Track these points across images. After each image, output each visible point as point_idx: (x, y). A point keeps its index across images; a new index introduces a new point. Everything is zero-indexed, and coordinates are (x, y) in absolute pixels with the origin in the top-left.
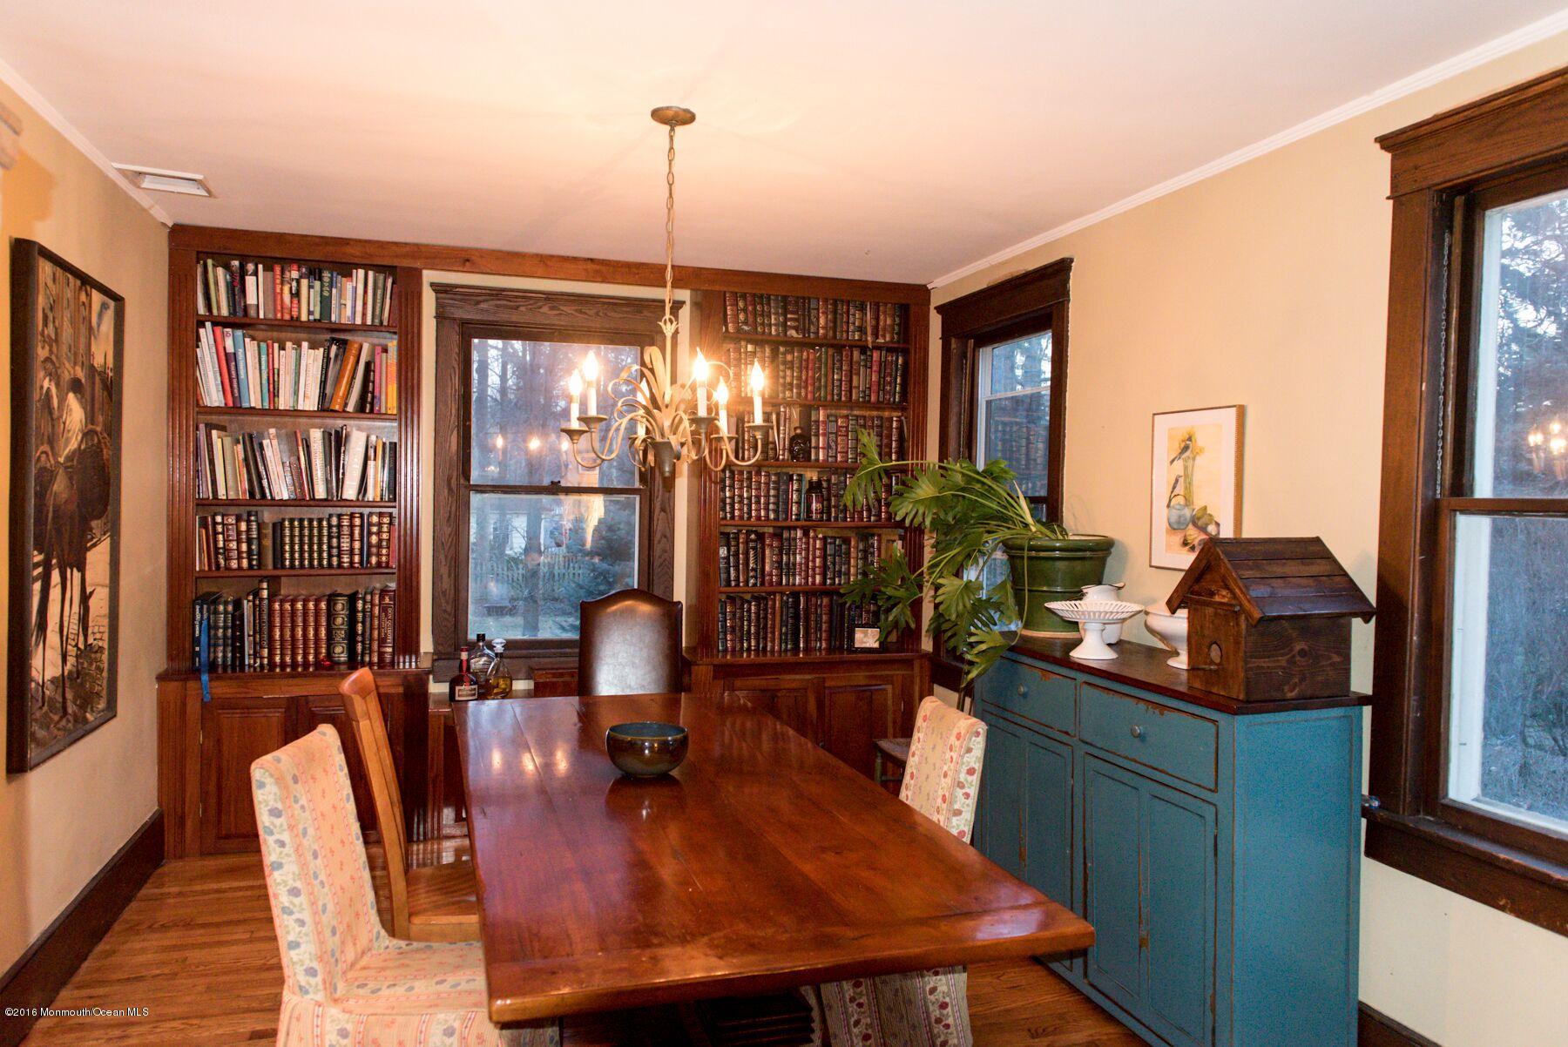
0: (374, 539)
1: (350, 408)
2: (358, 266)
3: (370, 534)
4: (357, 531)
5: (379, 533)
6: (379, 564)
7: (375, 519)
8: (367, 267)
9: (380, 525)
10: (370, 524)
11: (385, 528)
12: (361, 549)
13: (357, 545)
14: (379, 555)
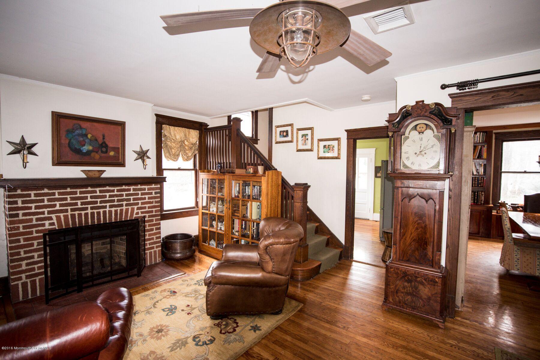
0: (480, 182)
1: (476, 158)
2: (478, 132)
3: (479, 181)
4: (476, 180)
5: (481, 181)
6: (481, 186)
7: (480, 178)
8: (480, 132)
9: (481, 179)
10: (479, 179)
11: (482, 180)
12: (477, 184)
13: (476, 183)
14: (481, 185)
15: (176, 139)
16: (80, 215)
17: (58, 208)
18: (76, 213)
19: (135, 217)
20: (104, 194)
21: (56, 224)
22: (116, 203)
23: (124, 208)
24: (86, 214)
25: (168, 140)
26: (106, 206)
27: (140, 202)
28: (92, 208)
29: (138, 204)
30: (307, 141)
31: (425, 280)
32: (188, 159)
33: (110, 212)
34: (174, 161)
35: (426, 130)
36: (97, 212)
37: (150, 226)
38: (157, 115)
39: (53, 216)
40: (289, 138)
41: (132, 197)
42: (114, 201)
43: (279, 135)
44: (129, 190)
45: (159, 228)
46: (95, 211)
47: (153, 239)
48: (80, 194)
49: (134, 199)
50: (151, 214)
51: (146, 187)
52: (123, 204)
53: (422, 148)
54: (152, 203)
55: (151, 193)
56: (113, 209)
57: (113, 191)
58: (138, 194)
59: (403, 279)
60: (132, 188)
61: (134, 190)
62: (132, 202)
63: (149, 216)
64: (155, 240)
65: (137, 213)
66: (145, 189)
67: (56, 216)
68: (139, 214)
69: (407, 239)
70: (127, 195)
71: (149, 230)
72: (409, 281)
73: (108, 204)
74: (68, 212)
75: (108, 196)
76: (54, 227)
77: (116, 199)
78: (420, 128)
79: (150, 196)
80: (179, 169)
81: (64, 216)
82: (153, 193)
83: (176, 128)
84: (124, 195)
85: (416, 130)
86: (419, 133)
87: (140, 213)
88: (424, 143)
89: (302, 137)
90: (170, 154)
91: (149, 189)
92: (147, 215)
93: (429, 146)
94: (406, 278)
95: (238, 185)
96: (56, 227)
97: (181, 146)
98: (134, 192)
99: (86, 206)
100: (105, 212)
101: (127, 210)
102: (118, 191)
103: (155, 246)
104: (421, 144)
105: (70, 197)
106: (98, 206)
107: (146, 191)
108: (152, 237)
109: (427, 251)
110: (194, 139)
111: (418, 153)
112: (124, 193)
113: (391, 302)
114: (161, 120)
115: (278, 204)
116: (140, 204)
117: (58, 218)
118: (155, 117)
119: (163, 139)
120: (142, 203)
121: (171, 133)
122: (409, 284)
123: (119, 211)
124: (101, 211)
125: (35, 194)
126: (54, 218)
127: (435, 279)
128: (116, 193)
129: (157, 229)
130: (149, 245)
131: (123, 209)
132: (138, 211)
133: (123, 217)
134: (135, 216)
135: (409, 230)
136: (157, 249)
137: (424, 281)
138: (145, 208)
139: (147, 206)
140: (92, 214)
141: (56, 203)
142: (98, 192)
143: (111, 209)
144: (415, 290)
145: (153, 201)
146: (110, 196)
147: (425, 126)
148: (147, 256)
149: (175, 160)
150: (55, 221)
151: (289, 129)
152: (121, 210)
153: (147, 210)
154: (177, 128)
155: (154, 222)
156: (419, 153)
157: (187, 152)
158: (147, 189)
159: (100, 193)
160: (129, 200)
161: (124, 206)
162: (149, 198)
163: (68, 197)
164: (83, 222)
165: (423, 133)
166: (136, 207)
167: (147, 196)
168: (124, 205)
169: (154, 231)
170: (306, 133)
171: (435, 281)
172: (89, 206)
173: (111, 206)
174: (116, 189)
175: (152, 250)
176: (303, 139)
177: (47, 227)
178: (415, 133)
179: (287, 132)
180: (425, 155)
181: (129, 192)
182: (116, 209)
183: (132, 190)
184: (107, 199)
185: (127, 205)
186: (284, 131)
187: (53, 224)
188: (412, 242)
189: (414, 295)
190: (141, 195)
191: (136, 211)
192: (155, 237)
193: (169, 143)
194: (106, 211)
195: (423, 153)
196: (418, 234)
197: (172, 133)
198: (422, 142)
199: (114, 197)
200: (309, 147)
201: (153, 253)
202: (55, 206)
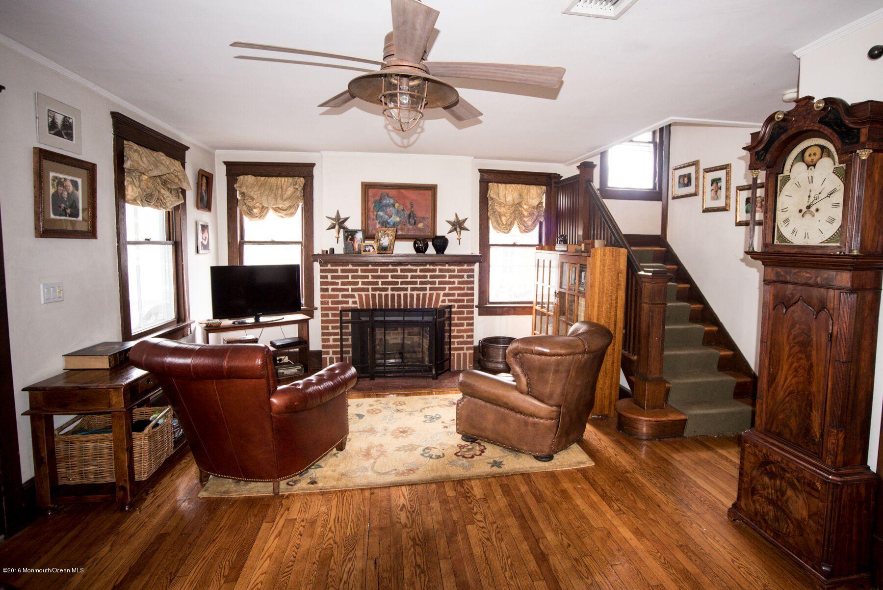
15: (506, 201)
16: (380, 296)
17: (360, 286)
18: (377, 293)
19: (441, 306)
20: (405, 274)
21: (358, 302)
22: (418, 286)
23: (428, 292)
24: (387, 295)
25: (496, 204)
26: (407, 288)
27: (447, 286)
28: (392, 289)
29: (444, 289)
30: (719, 191)
31: (799, 481)
32: (527, 230)
33: (412, 296)
34: (505, 233)
35: (821, 158)
36: (398, 295)
37: (459, 319)
38: (481, 171)
39: (356, 294)
40: (691, 189)
41: (437, 280)
42: (416, 283)
43: (678, 182)
44: (434, 271)
45: (472, 324)
46: (396, 293)
47: (462, 337)
48: (381, 272)
49: (440, 283)
50: (461, 304)
51: (456, 268)
52: (426, 288)
53: (812, 199)
54: (463, 289)
55: (462, 277)
56: (415, 293)
57: (416, 271)
58: (445, 277)
59: (763, 469)
60: (438, 268)
61: (440, 271)
62: (437, 286)
63: (459, 307)
64: (465, 339)
65: (443, 301)
66: (454, 271)
67: (358, 294)
68: (445, 302)
69: (779, 389)
70: (431, 277)
71: (457, 325)
72: (772, 476)
73: (409, 286)
74: (369, 291)
75: (409, 277)
76: (356, 306)
77: (418, 280)
78: (810, 155)
79: (460, 280)
80: (514, 245)
81: (366, 295)
82: (465, 277)
83: (508, 186)
84: (429, 277)
85: (803, 161)
86: (808, 166)
87: (447, 301)
88: (816, 186)
89: (712, 185)
90: (498, 224)
91: (459, 271)
92: (456, 304)
93: (824, 194)
94: (768, 467)
95: (574, 269)
96: (358, 306)
97: (514, 211)
98: (440, 274)
99: (387, 286)
100: (405, 295)
101: (431, 295)
102: (421, 271)
103: (465, 346)
104: (810, 191)
105: (372, 275)
106: (399, 288)
107: (456, 273)
108: (462, 334)
109: (811, 421)
110: (534, 200)
111: (804, 210)
112: (428, 274)
113: (743, 510)
114: (486, 176)
115: (617, 303)
116: (447, 289)
117: (360, 297)
118: (479, 174)
119: (490, 203)
120: (450, 289)
121: (498, 193)
122: (772, 481)
123: (421, 296)
124: (402, 293)
125: (341, 270)
126: (357, 297)
127: (814, 483)
128: (418, 273)
129: (468, 325)
130: (458, 344)
131: (426, 294)
132: (444, 298)
133: (427, 304)
134: (440, 304)
135: (782, 370)
136: (468, 352)
137: (796, 482)
138: (453, 295)
139: (456, 292)
140: (393, 296)
141: (359, 280)
142: (399, 271)
143: (412, 292)
144: (780, 497)
145: (464, 287)
146: (412, 277)
147: (818, 151)
148: (454, 358)
149: (506, 231)
150: (357, 299)
151: (691, 170)
152: (425, 295)
153: (456, 297)
154: (510, 185)
155: (465, 315)
156: (806, 210)
157: (526, 219)
158: (456, 271)
159: (401, 272)
160: (434, 283)
161: (428, 290)
162: (459, 283)
163: (370, 274)
164: (383, 304)
165: (814, 166)
166: (442, 293)
167: (456, 280)
168: (428, 288)
169: (465, 327)
170: (717, 177)
171: (815, 487)
172: (390, 287)
173: (413, 289)
174: (419, 268)
175: (461, 352)
176: (713, 187)
177: (351, 305)
178: (801, 166)
179: (689, 176)
180: (816, 214)
181: (434, 274)
182: (418, 292)
183: (438, 271)
184: (409, 280)
185: (431, 289)
186: (684, 176)
187: (355, 302)
188: (786, 397)
189: (778, 505)
190: (449, 278)
191: (441, 298)
192: (465, 335)
193: (497, 208)
194: (407, 294)
195: (813, 209)
196: (798, 383)
197: (501, 195)
198: (811, 186)
199: (416, 278)
200: (721, 203)
201: (462, 355)
202: (357, 283)
